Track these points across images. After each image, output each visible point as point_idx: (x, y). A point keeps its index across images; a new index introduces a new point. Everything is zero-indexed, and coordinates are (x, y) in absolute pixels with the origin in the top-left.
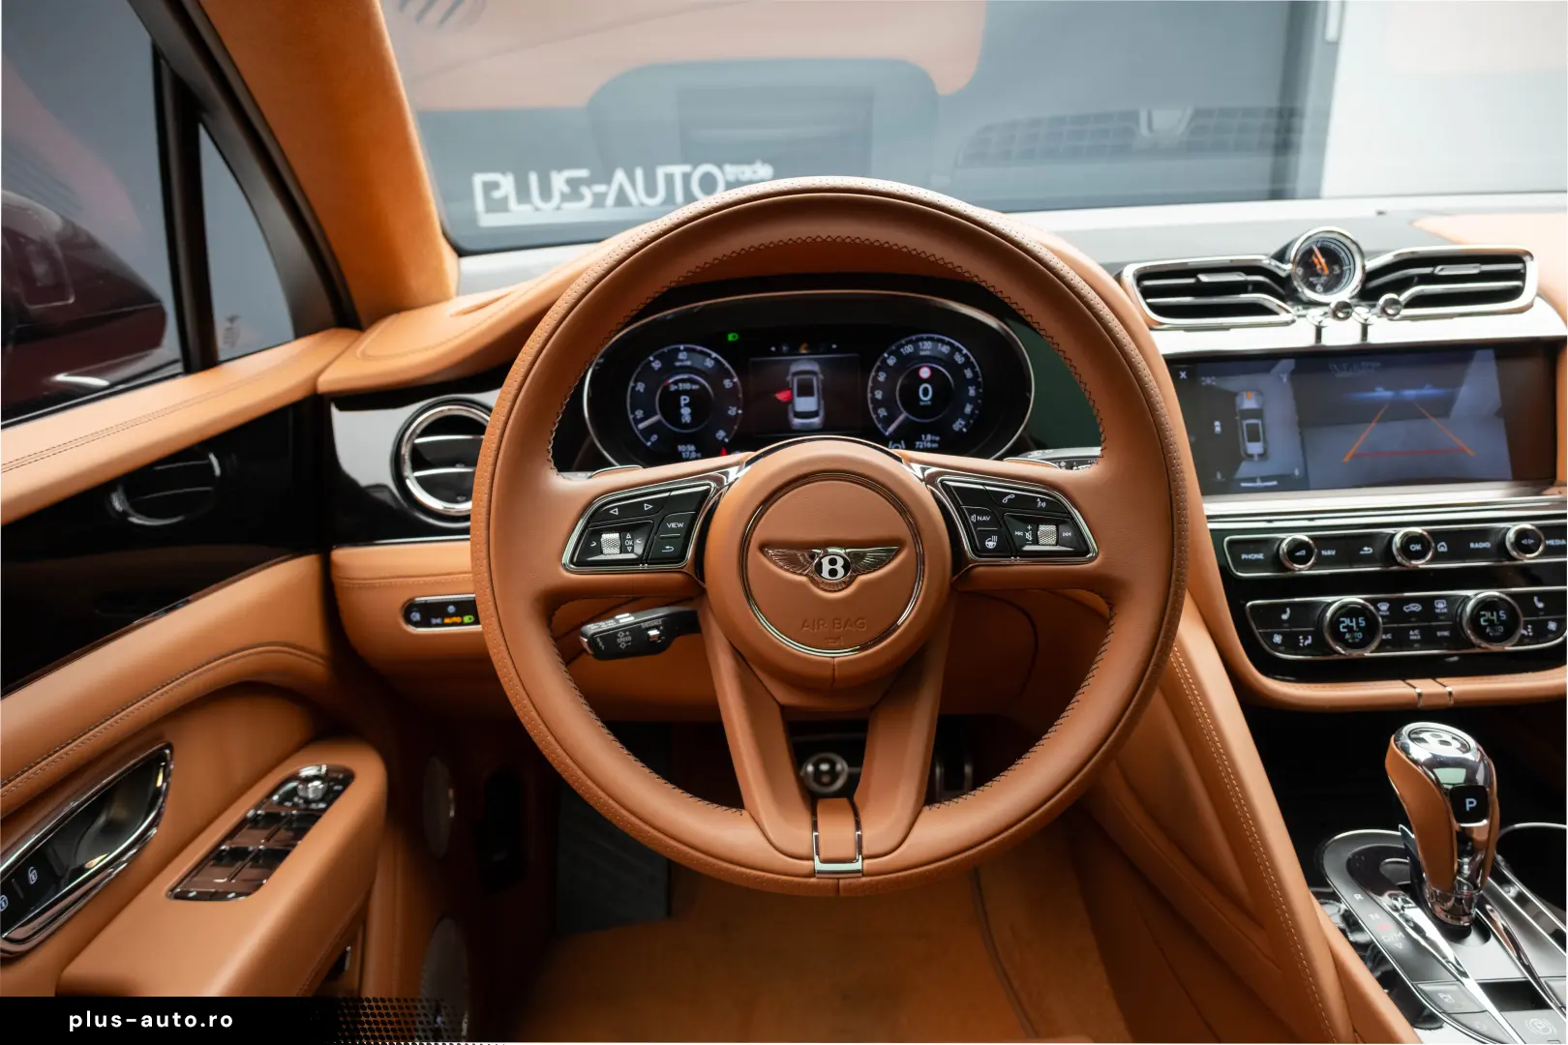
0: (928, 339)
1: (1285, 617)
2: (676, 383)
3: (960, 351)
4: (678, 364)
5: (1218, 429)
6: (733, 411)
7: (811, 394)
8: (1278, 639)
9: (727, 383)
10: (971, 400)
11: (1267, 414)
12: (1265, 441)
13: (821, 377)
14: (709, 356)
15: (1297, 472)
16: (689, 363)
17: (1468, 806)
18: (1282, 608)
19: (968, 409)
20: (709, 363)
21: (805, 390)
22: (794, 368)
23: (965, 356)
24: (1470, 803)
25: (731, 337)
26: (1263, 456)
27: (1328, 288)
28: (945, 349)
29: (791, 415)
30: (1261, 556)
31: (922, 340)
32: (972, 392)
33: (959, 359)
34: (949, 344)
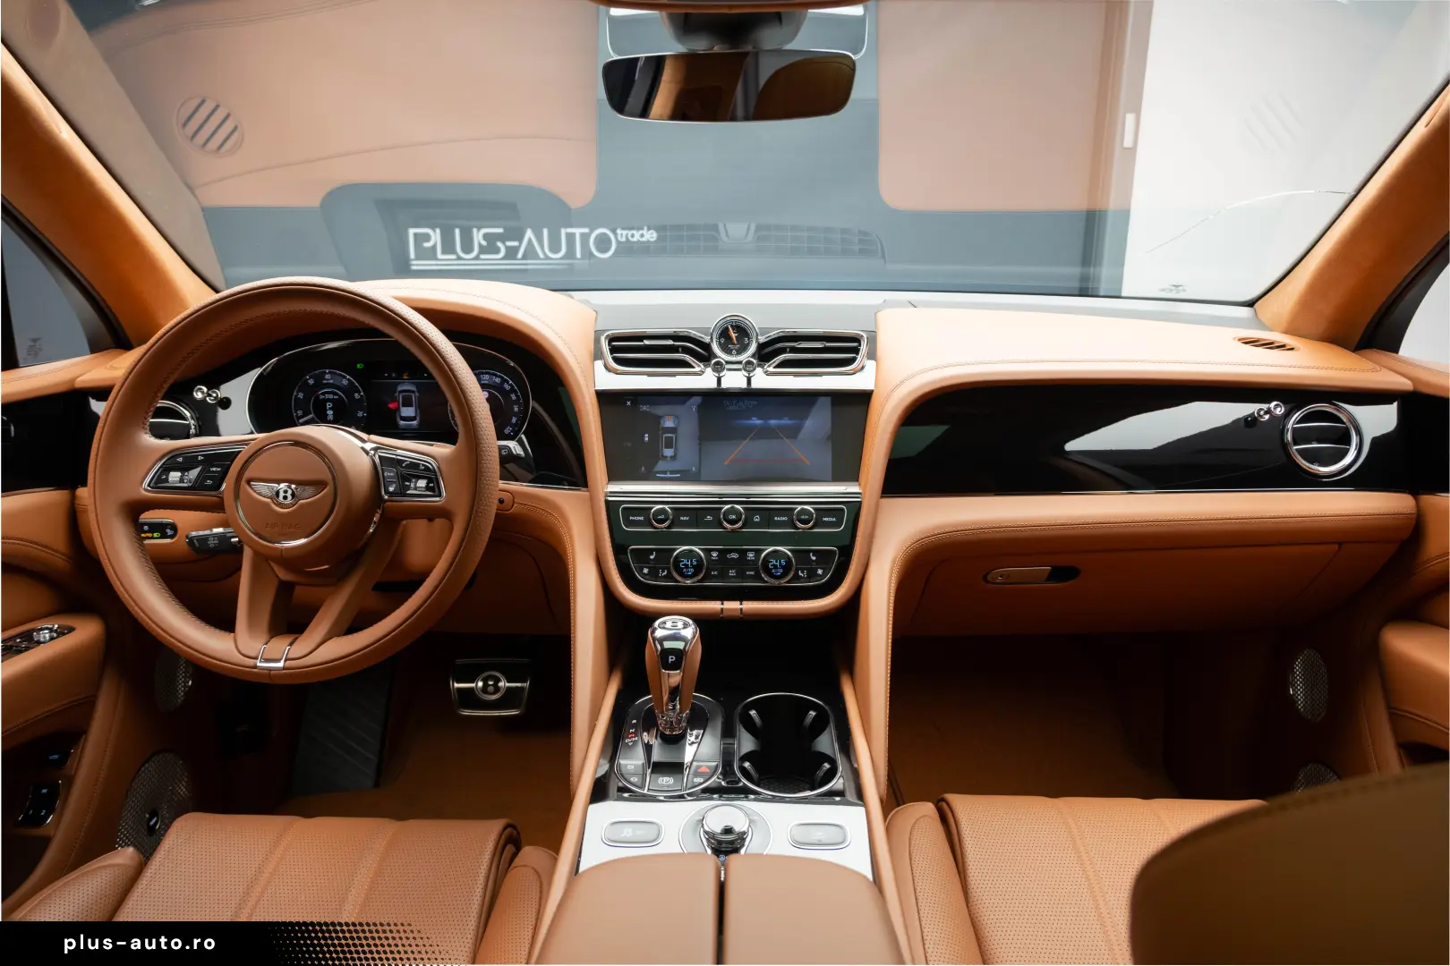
0: (486, 373)
1: (652, 557)
2: (324, 394)
3: (508, 382)
4: (325, 382)
5: (647, 439)
6: (360, 414)
7: (412, 406)
8: (646, 571)
9: (357, 396)
10: (515, 415)
11: (681, 431)
12: (676, 449)
13: (417, 394)
14: (345, 377)
15: (694, 469)
16: (332, 381)
17: (670, 660)
18: (651, 551)
19: (514, 420)
20: (345, 382)
21: (407, 403)
22: (400, 388)
23: (511, 385)
24: (671, 659)
25: (359, 366)
26: (674, 458)
27: (739, 352)
28: (498, 380)
29: (398, 419)
30: (642, 518)
31: (483, 373)
32: (516, 409)
33: (507, 387)
34: (500, 377)
